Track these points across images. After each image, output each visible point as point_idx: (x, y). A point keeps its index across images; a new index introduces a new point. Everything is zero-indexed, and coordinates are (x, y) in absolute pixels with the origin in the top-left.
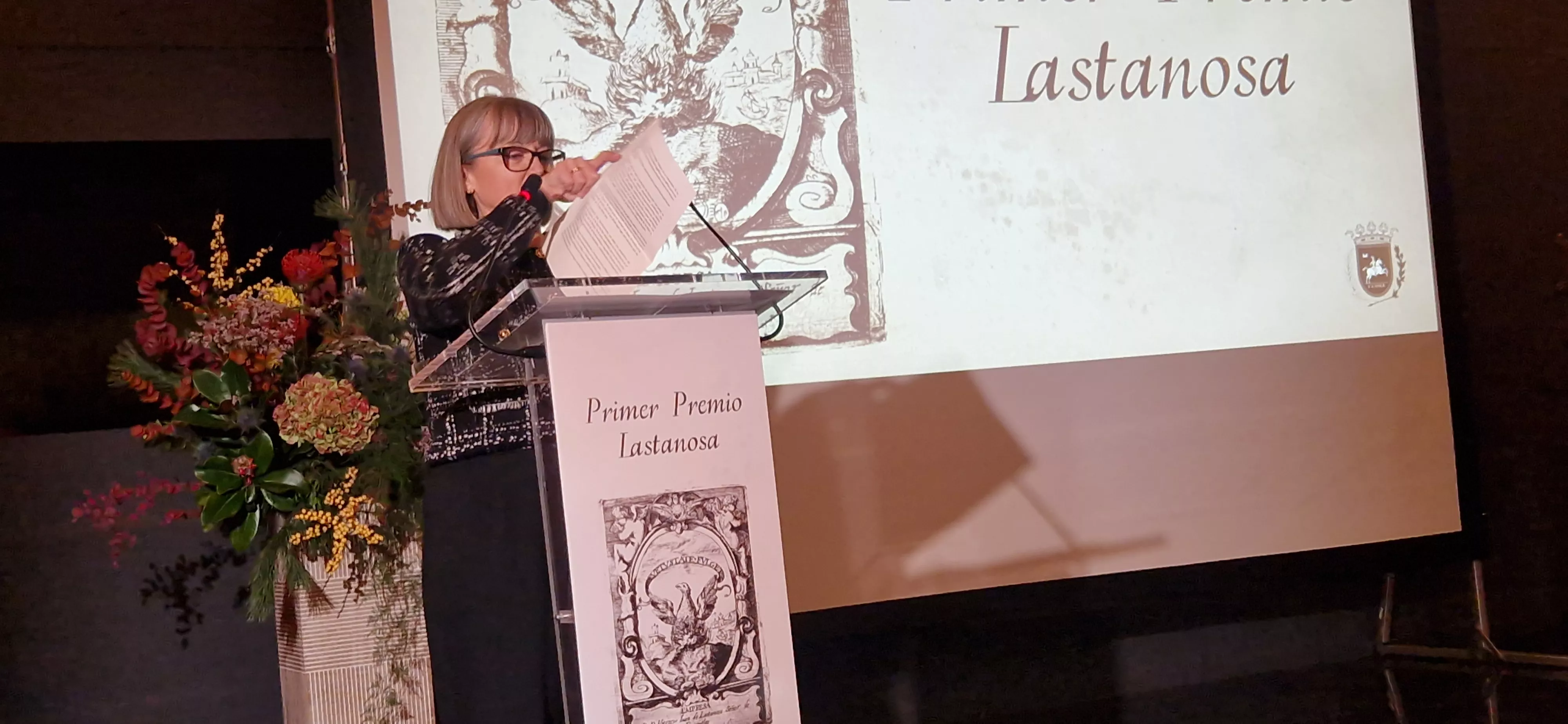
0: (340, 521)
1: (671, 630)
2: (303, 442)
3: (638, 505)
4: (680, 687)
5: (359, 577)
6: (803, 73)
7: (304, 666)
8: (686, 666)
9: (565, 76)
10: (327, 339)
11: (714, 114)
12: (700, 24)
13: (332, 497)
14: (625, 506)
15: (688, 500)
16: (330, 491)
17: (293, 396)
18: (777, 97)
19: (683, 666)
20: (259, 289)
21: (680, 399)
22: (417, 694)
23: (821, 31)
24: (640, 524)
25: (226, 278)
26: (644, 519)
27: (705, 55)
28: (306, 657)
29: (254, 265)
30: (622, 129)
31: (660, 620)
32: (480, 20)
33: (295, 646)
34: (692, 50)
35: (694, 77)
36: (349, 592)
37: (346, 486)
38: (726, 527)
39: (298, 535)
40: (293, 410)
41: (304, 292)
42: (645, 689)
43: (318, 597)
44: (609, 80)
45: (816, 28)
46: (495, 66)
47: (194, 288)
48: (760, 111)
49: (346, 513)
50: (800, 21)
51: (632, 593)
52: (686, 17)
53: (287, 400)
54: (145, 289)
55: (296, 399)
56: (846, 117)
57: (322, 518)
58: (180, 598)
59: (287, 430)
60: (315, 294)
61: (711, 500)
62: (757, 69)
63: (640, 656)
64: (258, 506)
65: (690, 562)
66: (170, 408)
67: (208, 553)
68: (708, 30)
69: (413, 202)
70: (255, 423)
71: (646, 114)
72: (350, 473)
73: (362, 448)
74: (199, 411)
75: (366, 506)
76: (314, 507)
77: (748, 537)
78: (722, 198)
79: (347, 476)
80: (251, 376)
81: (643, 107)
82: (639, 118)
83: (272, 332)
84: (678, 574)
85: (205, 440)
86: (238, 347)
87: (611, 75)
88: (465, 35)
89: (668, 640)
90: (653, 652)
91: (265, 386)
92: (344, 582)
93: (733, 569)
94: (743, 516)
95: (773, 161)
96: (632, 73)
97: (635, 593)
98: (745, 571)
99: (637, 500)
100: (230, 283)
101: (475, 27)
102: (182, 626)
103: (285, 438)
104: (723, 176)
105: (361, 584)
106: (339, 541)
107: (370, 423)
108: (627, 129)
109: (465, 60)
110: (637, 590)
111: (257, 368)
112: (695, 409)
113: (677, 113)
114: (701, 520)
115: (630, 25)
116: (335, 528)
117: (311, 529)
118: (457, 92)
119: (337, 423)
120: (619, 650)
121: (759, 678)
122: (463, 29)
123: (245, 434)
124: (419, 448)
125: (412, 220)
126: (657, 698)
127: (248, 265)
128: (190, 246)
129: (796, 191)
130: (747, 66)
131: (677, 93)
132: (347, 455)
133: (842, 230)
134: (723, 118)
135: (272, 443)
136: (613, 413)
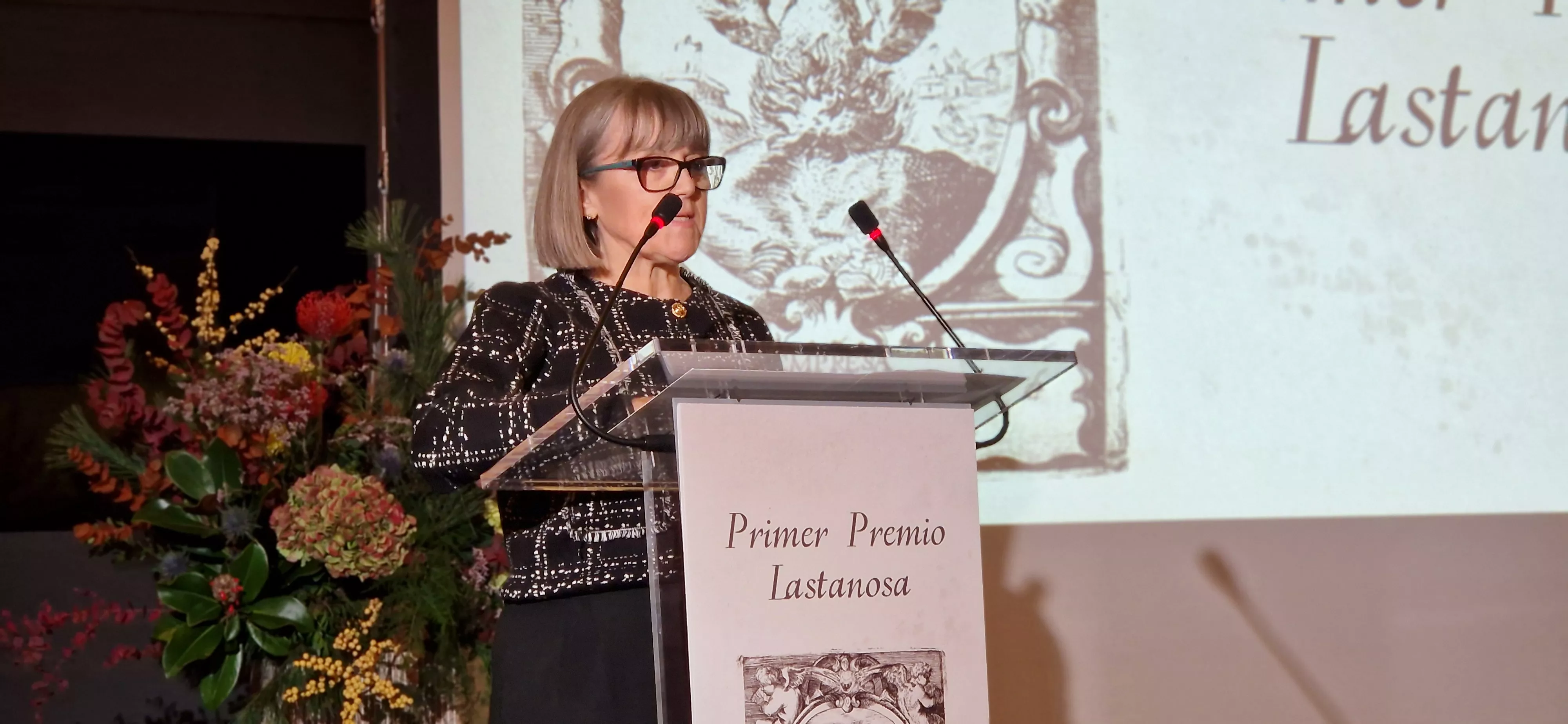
0: (353, 674)
2: (309, 560)
3: (793, 668)
6: (1028, 85)
9: (695, 71)
10: (350, 418)
11: (900, 135)
12: (888, 10)
13: (345, 640)
14: (774, 668)
15: (862, 666)
16: (343, 631)
17: (299, 494)
18: (990, 117)
20: (259, 344)
21: (858, 524)
23: (1055, 29)
25: (215, 327)
26: (800, 687)
27: (893, 52)
29: (256, 312)
30: (770, 149)
34: (874, 45)
35: (875, 82)
37: (364, 624)
38: (914, 707)
40: (298, 514)
41: (324, 352)
44: (755, 80)
45: (1050, 24)
46: (601, 52)
47: (172, 338)
48: (965, 134)
49: (364, 662)
50: (1027, 14)
53: (291, 500)
54: (108, 335)
55: (304, 499)
56: (1086, 150)
57: (329, 667)
59: (287, 542)
60: (339, 354)
61: (895, 669)
62: (963, 76)
64: (241, 646)
66: (129, 504)
68: (898, 18)
69: (481, 233)
70: (246, 530)
71: (805, 129)
72: (371, 607)
73: (391, 573)
74: (168, 508)
75: (389, 656)
76: (319, 653)
79: (367, 611)
80: (245, 462)
81: (801, 119)
82: (794, 134)
83: (279, 403)
85: (176, 549)
86: (231, 421)
87: (760, 74)
88: (563, 7)
91: (263, 479)
94: (937, 693)
95: (981, 205)
96: (788, 72)
99: (792, 661)
100: (221, 334)
103: (284, 553)
104: (908, 222)
106: (351, 701)
108: (776, 149)
109: (558, 44)
111: (255, 453)
112: (880, 538)
113: (848, 130)
114: (879, 695)
115: (789, 7)
116: (347, 682)
117: (313, 682)
118: (546, 88)
119: (359, 536)
122: (560, 1)
123: (231, 544)
124: (469, 577)
125: (477, 258)
127: (247, 311)
128: (172, 279)
129: (1012, 250)
130: (950, 70)
131: (850, 103)
132: (369, 581)
133: (1072, 309)
134: (913, 141)
135: (266, 558)
136: (764, 536)
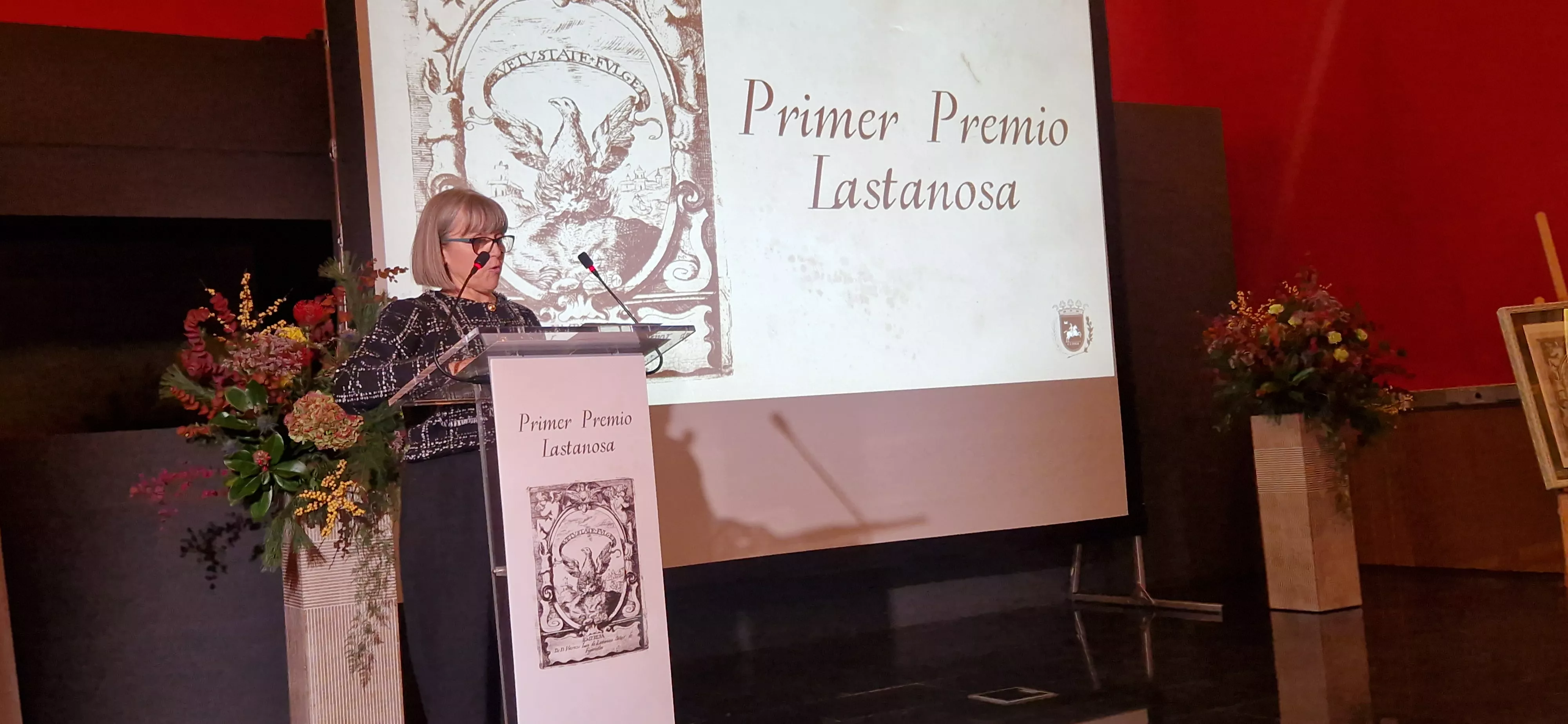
0: (332, 499)
1: (577, 581)
2: (306, 441)
3: (556, 492)
4: (582, 622)
5: (346, 539)
6: (677, 183)
7: (303, 605)
8: (588, 607)
9: (505, 180)
10: (326, 365)
11: (613, 210)
12: (604, 146)
13: (327, 482)
14: (545, 492)
15: (591, 488)
16: (325, 477)
17: (299, 407)
18: (658, 200)
19: (585, 607)
20: (275, 328)
21: (587, 415)
22: (387, 626)
23: (690, 154)
24: (556, 505)
25: (251, 320)
26: (560, 501)
27: (607, 168)
28: (305, 598)
29: (272, 311)
30: (546, 219)
31: (569, 575)
32: (443, 138)
33: (296, 590)
34: (598, 165)
35: (599, 184)
36: (338, 551)
37: (337, 473)
38: (619, 508)
39: (301, 509)
40: (299, 417)
41: (310, 332)
42: (557, 623)
43: (315, 554)
44: (537, 184)
45: (687, 152)
46: (454, 171)
47: (227, 327)
48: (646, 209)
49: (337, 493)
50: (675, 147)
51: (549, 555)
52: (593, 141)
53: (295, 410)
54: (190, 327)
55: (302, 409)
56: (707, 215)
57: (319, 496)
58: (209, 553)
59: (294, 432)
60: (318, 333)
61: (608, 488)
62: (644, 180)
63: (554, 600)
64: (271, 487)
65: (592, 533)
66: (208, 414)
67: (232, 521)
68: (609, 150)
69: (392, 268)
70: (271, 427)
71: (563, 209)
72: (341, 464)
73: (351, 446)
74: (228, 417)
75: (352, 488)
76: (314, 489)
77: (634, 515)
78: (618, 270)
79: (339, 466)
80: (269, 392)
81: (562, 204)
82: (558, 212)
83: (285, 360)
84: (583, 541)
85: (233, 438)
86: (260, 370)
87: (539, 180)
88: (433, 148)
89: (575, 589)
90: (563, 597)
91: (279, 400)
92: (335, 543)
93: (623, 538)
94: (631, 500)
95: (655, 245)
96: (554, 179)
97: (552, 555)
98: (631, 540)
99: (554, 488)
100: (254, 323)
101: (440, 143)
102: (211, 574)
103: (292, 437)
104: (618, 255)
105: (347, 545)
106: (332, 513)
107: (357, 428)
108: (550, 219)
109: (432, 166)
110: (553, 552)
111: (274, 386)
112: (598, 422)
113: (586, 209)
114: (601, 503)
115: (553, 145)
116: (329, 504)
117: (311, 504)
118: (426, 189)
119: (332, 428)
120: (539, 596)
121: (639, 616)
122: (431, 143)
123: (263, 435)
124: (392, 447)
125: (391, 281)
126: (566, 630)
127: (268, 311)
128: (225, 296)
129: (671, 267)
130: (637, 177)
131: (586, 195)
132: (338, 451)
133: (703, 296)
134: (619, 213)
135: (283, 442)
136: (539, 425)
